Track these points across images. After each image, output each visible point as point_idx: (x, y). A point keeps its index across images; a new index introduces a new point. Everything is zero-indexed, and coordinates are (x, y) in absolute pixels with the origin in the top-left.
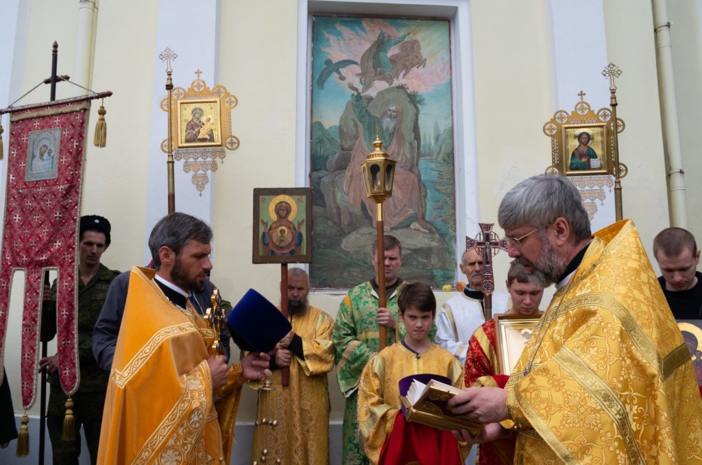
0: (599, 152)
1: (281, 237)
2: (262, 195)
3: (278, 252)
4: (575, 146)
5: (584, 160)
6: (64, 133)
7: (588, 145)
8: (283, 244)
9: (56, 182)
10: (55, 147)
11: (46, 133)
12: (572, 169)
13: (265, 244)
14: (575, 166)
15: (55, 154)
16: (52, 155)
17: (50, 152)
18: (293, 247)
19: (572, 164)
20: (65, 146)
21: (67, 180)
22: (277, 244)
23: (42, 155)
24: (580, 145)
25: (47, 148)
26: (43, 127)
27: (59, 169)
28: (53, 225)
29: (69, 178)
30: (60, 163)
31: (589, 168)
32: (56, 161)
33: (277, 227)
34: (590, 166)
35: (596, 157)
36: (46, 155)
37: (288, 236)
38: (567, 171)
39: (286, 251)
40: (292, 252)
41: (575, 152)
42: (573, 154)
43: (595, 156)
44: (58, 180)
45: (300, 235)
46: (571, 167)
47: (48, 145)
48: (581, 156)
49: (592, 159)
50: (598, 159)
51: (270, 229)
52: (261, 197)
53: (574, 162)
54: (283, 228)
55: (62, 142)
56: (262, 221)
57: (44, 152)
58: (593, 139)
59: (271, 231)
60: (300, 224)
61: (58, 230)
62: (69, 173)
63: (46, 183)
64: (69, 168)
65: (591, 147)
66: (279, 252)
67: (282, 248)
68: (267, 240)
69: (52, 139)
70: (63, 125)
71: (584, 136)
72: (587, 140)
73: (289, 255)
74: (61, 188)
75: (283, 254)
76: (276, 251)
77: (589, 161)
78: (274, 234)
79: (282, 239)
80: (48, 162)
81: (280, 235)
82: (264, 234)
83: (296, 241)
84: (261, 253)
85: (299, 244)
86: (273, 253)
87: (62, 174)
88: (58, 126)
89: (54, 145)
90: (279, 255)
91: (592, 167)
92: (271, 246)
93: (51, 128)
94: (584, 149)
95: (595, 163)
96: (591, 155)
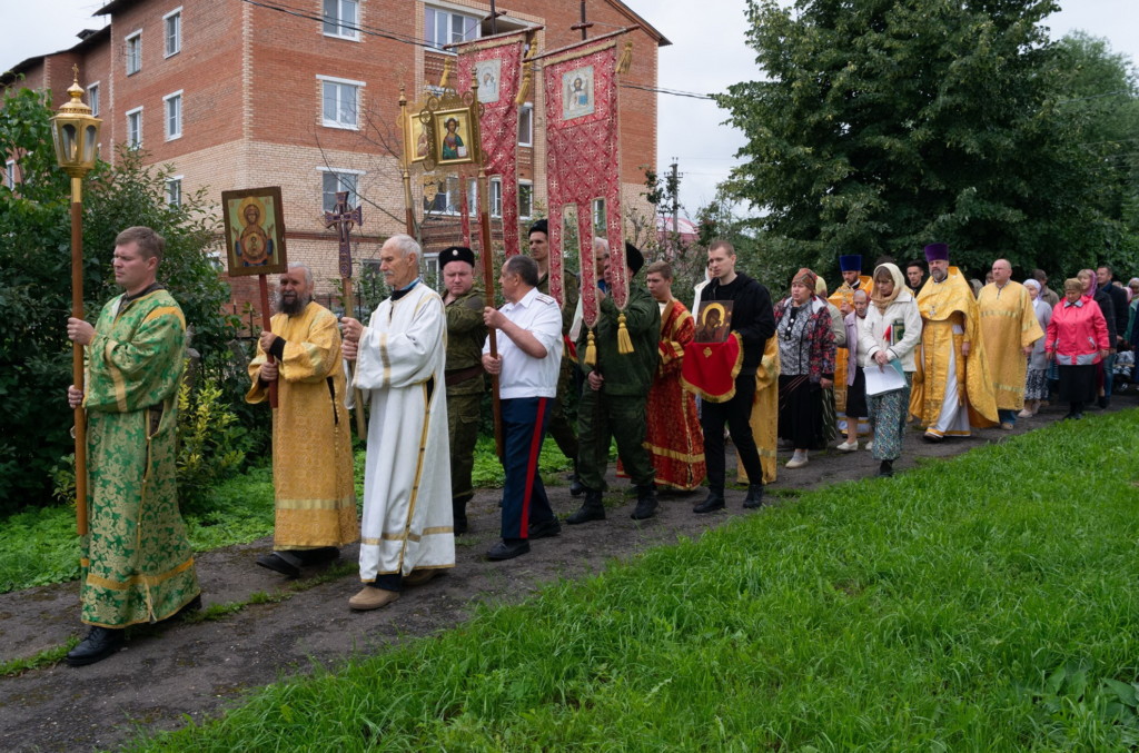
0: (464, 139)
1: (253, 245)
2: (230, 199)
3: (252, 263)
5: (453, 148)
6: (504, 62)
7: (456, 132)
8: (256, 253)
10: (496, 75)
11: (488, 63)
12: (444, 158)
13: (239, 255)
14: (446, 155)
15: (497, 80)
16: (494, 81)
17: (493, 79)
18: (265, 257)
19: (444, 153)
22: (250, 253)
23: (486, 82)
24: (449, 133)
25: (490, 76)
26: (486, 58)
28: (496, 140)
30: (501, 88)
31: (458, 157)
33: (248, 235)
34: (457, 154)
35: (463, 145)
36: (489, 82)
37: (260, 244)
39: (259, 261)
40: (265, 262)
41: (446, 140)
42: (445, 143)
43: (461, 144)
45: (271, 242)
46: (443, 156)
47: (491, 73)
48: (450, 146)
49: (459, 147)
51: (242, 237)
52: (229, 201)
53: (445, 150)
54: (255, 235)
55: (502, 70)
56: (233, 228)
59: (243, 239)
60: (270, 230)
61: (500, 144)
62: (508, 96)
64: (509, 91)
65: (458, 134)
66: (254, 262)
67: (255, 258)
68: (240, 250)
70: (503, 56)
71: (452, 123)
72: (454, 127)
73: (262, 265)
74: (503, 109)
75: (256, 265)
76: (250, 262)
77: (456, 149)
78: (246, 243)
79: (254, 247)
80: (491, 87)
81: (252, 243)
82: (236, 243)
83: (268, 250)
84: (236, 265)
85: (271, 253)
86: (247, 264)
88: (498, 56)
91: (460, 155)
92: (244, 257)
94: (452, 137)
95: (462, 151)
96: (458, 143)
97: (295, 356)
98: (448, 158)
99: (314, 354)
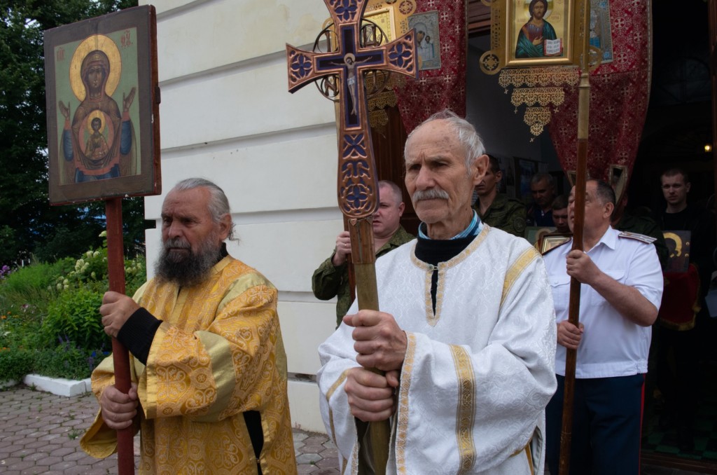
0: (559, 28)
1: (94, 136)
2: (58, 44)
3: (90, 175)
4: (524, 20)
5: (536, 42)
6: (442, 17)
7: (544, 18)
8: (99, 154)
9: (440, 72)
10: (433, 33)
12: (518, 57)
13: (68, 158)
14: (522, 51)
16: (431, 42)
17: (428, 38)
18: (116, 160)
19: (518, 48)
20: (445, 32)
21: (453, 70)
22: (88, 154)
23: (419, 43)
24: (531, 19)
25: (424, 34)
27: (442, 58)
29: (456, 68)
30: (442, 51)
31: (544, 55)
32: (437, 49)
33: (86, 115)
34: (544, 51)
35: (556, 38)
36: (423, 43)
38: (510, 59)
39: (105, 170)
40: (114, 172)
41: (525, 29)
42: (522, 32)
43: (552, 35)
44: (443, 69)
45: (129, 124)
46: (517, 53)
47: (424, 31)
48: (532, 37)
49: (548, 41)
50: (558, 39)
51: (75, 121)
53: (521, 44)
54: (97, 113)
55: (441, 27)
56: (61, 103)
57: (421, 39)
58: (552, 7)
59: (76, 127)
60: (127, 101)
62: (454, 62)
63: (429, 74)
64: (455, 56)
65: (547, 20)
66: (93, 172)
67: (96, 164)
68: (71, 148)
69: (428, 24)
70: (439, 7)
71: (539, 4)
72: (542, 10)
73: (109, 178)
74: (448, 79)
75: (99, 177)
76: (87, 172)
77: (543, 44)
78: (82, 132)
79: (96, 140)
80: (427, 50)
81: (92, 132)
82: (65, 132)
83: (121, 142)
84: (61, 179)
85: (127, 151)
86: (82, 177)
87: (446, 63)
88: (434, 9)
89: (432, 30)
90: (92, 180)
91: (548, 53)
92: (78, 164)
93: (424, 11)
94: (537, 25)
95: (552, 46)
96: (549, 33)
97: (176, 357)
98: (525, 56)
99: (221, 361)
